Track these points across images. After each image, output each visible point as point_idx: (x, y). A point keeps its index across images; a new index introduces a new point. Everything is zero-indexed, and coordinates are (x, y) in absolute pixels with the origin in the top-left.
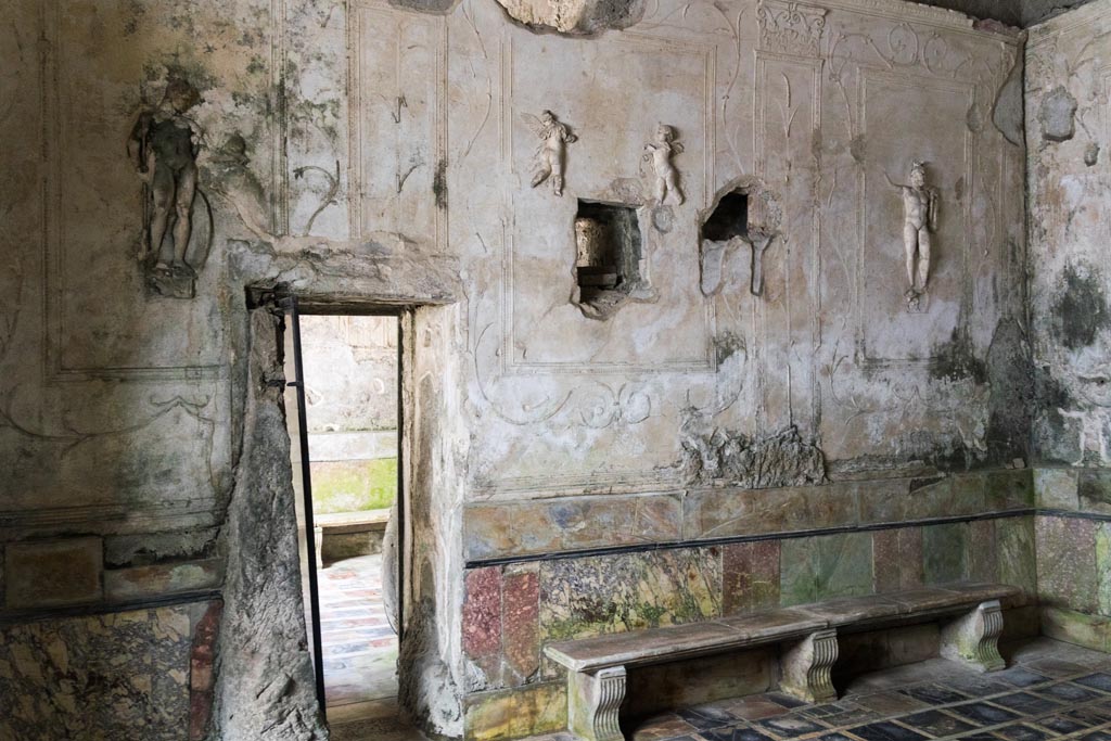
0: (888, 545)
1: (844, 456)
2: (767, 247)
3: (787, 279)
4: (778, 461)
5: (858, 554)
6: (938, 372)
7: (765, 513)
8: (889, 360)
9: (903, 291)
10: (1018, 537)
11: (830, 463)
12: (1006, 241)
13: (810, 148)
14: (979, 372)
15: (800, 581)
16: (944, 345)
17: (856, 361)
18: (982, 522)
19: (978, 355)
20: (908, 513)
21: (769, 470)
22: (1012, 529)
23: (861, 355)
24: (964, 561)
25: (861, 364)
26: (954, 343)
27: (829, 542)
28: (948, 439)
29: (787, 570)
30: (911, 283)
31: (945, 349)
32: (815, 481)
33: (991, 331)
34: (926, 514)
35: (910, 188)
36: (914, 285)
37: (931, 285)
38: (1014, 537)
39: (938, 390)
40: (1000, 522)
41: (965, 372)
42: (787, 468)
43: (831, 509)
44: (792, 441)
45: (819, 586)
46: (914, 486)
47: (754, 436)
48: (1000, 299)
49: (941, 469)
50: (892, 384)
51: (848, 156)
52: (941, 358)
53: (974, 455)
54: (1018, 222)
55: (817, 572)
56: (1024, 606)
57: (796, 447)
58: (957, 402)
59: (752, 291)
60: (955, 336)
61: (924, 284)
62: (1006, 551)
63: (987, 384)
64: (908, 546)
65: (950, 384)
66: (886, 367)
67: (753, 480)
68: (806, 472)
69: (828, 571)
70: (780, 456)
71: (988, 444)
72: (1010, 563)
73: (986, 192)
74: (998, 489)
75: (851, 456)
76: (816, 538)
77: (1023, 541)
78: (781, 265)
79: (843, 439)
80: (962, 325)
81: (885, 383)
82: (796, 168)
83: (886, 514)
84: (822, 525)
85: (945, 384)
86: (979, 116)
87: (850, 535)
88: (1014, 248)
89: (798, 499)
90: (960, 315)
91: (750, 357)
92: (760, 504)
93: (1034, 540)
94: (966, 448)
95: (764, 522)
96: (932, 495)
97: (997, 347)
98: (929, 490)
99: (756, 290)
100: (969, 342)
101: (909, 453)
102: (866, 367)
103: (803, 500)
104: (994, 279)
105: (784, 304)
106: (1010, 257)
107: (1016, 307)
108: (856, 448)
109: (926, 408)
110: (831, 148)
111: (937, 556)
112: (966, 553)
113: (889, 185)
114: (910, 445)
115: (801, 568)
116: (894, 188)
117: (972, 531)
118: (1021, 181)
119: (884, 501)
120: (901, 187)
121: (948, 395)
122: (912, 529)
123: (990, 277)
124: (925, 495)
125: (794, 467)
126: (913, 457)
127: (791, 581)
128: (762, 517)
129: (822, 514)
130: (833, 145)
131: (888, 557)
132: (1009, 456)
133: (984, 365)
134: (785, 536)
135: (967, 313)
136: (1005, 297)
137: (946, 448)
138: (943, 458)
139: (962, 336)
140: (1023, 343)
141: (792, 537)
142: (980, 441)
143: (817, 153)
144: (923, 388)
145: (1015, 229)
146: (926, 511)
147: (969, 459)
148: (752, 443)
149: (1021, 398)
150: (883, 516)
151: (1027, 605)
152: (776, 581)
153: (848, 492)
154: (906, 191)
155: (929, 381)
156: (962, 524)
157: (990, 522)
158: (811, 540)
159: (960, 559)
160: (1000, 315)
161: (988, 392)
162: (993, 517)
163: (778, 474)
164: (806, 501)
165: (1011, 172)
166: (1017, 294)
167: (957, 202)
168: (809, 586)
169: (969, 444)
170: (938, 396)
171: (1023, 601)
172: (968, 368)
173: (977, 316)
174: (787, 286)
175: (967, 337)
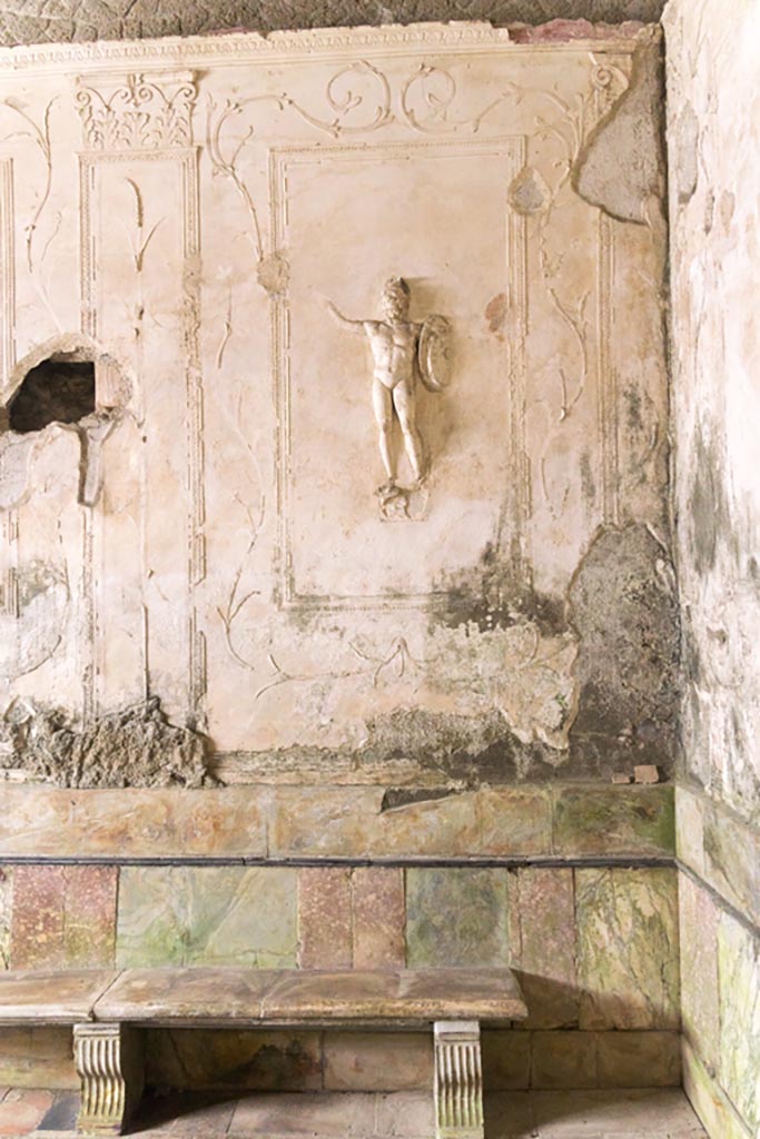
0: (329, 893)
1: (249, 747)
2: (109, 435)
3: (142, 480)
4: (116, 748)
5: (269, 902)
6: (448, 616)
7: (90, 825)
8: (341, 598)
9: (373, 488)
10: (634, 904)
11: (223, 756)
12: (616, 391)
13: (179, 283)
14: (547, 616)
15: (155, 933)
16: (462, 572)
17: (277, 600)
18: (544, 873)
19: (544, 587)
20: (377, 843)
21: (97, 759)
22: (621, 890)
23: (284, 589)
24: (500, 935)
25: (285, 604)
26: (485, 569)
27: (211, 877)
28: (475, 726)
29: (130, 913)
30: (390, 475)
31: (464, 579)
32: (188, 782)
33: (577, 546)
34: (415, 848)
35: (377, 324)
36: (395, 476)
37: (433, 475)
38: (623, 906)
39: (452, 646)
40: (589, 876)
41: (513, 615)
42: (132, 760)
43: (216, 826)
44: (147, 720)
45: (189, 944)
46: (392, 800)
47: (81, 710)
48: (599, 490)
49: (456, 775)
50: (349, 636)
51: (252, 288)
52: (455, 594)
53: (537, 757)
54: (644, 355)
55: (189, 921)
56: (640, 1030)
57: (151, 728)
58: (496, 665)
59: (81, 499)
60: (488, 557)
61: (417, 475)
62: (602, 927)
63: (568, 635)
64: (372, 897)
65: (477, 636)
66: (340, 608)
67: (69, 774)
68: (169, 767)
69: (209, 923)
70: (119, 741)
71: (570, 737)
72: (612, 949)
73: (563, 312)
74: (586, 820)
75: (266, 747)
76: (187, 869)
77: (648, 911)
78: (134, 459)
79: (251, 719)
80: (507, 537)
81: (336, 635)
82: (152, 315)
83: (328, 842)
84: (197, 849)
85: (469, 635)
86: (542, 186)
87: (251, 871)
88: (635, 401)
89: (154, 808)
90: (502, 521)
91: (75, 594)
92: (81, 811)
93: (675, 914)
94: (518, 743)
95: (90, 837)
96: (430, 817)
97: (592, 574)
98: (427, 809)
99: (89, 497)
100: (523, 567)
101: (386, 747)
102: (293, 610)
103: (163, 810)
104: (585, 460)
105: (136, 519)
106: (624, 418)
107: (641, 503)
108: (277, 733)
109: (423, 674)
110: (219, 277)
111: (438, 920)
112: (505, 921)
113: (338, 321)
114: (390, 734)
115: (156, 912)
116: (348, 326)
117: (526, 886)
118: (651, 283)
119: (325, 821)
120: (362, 323)
121: (473, 654)
122: (382, 870)
123: (574, 457)
124: (415, 817)
125: (144, 759)
126: (397, 754)
127: (139, 929)
128: (84, 829)
129: (199, 834)
130: (223, 273)
131: (329, 913)
132: (622, 760)
133: (560, 603)
134: (125, 862)
135: (517, 519)
136: (614, 485)
137: (470, 741)
138: (464, 758)
139: (504, 557)
140: (660, 564)
141: (143, 865)
142: (553, 731)
143: (191, 289)
144: (417, 643)
145: (639, 371)
146: (416, 843)
147: (523, 763)
148: (75, 721)
149: (655, 660)
150: (321, 845)
151: (652, 1029)
152: (111, 927)
153: (252, 803)
154: (369, 328)
155: (431, 632)
156: (499, 873)
157: (564, 873)
158: (177, 871)
159: (491, 930)
160: (598, 519)
161: (572, 650)
162: (573, 866)
163: (115, 767)
164: (170, 810)
165: (626, 271)
166: (643, 480)
167: (492, 337)
168: (170, 944)
169: (525, 737)
170: (452, 655)
171: (642, 1021)
172: (520, 609)
173: (542, 520)
174: (143, 489)
175: (516, 558)
